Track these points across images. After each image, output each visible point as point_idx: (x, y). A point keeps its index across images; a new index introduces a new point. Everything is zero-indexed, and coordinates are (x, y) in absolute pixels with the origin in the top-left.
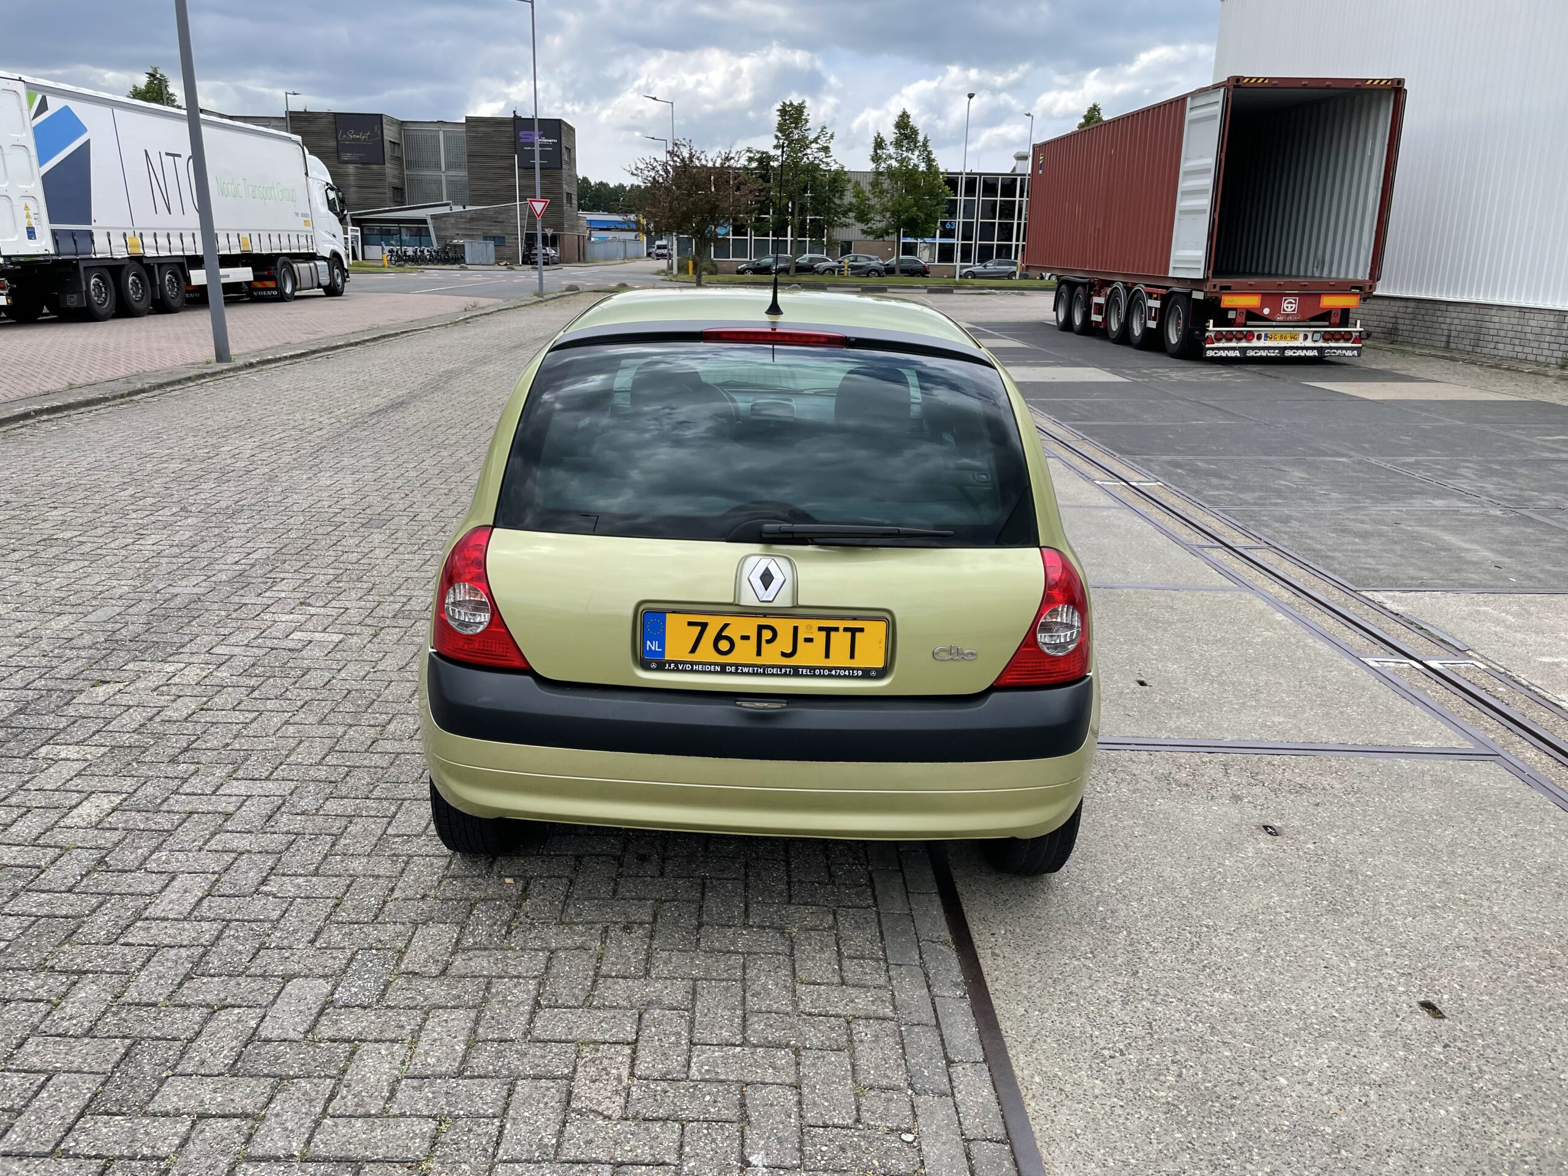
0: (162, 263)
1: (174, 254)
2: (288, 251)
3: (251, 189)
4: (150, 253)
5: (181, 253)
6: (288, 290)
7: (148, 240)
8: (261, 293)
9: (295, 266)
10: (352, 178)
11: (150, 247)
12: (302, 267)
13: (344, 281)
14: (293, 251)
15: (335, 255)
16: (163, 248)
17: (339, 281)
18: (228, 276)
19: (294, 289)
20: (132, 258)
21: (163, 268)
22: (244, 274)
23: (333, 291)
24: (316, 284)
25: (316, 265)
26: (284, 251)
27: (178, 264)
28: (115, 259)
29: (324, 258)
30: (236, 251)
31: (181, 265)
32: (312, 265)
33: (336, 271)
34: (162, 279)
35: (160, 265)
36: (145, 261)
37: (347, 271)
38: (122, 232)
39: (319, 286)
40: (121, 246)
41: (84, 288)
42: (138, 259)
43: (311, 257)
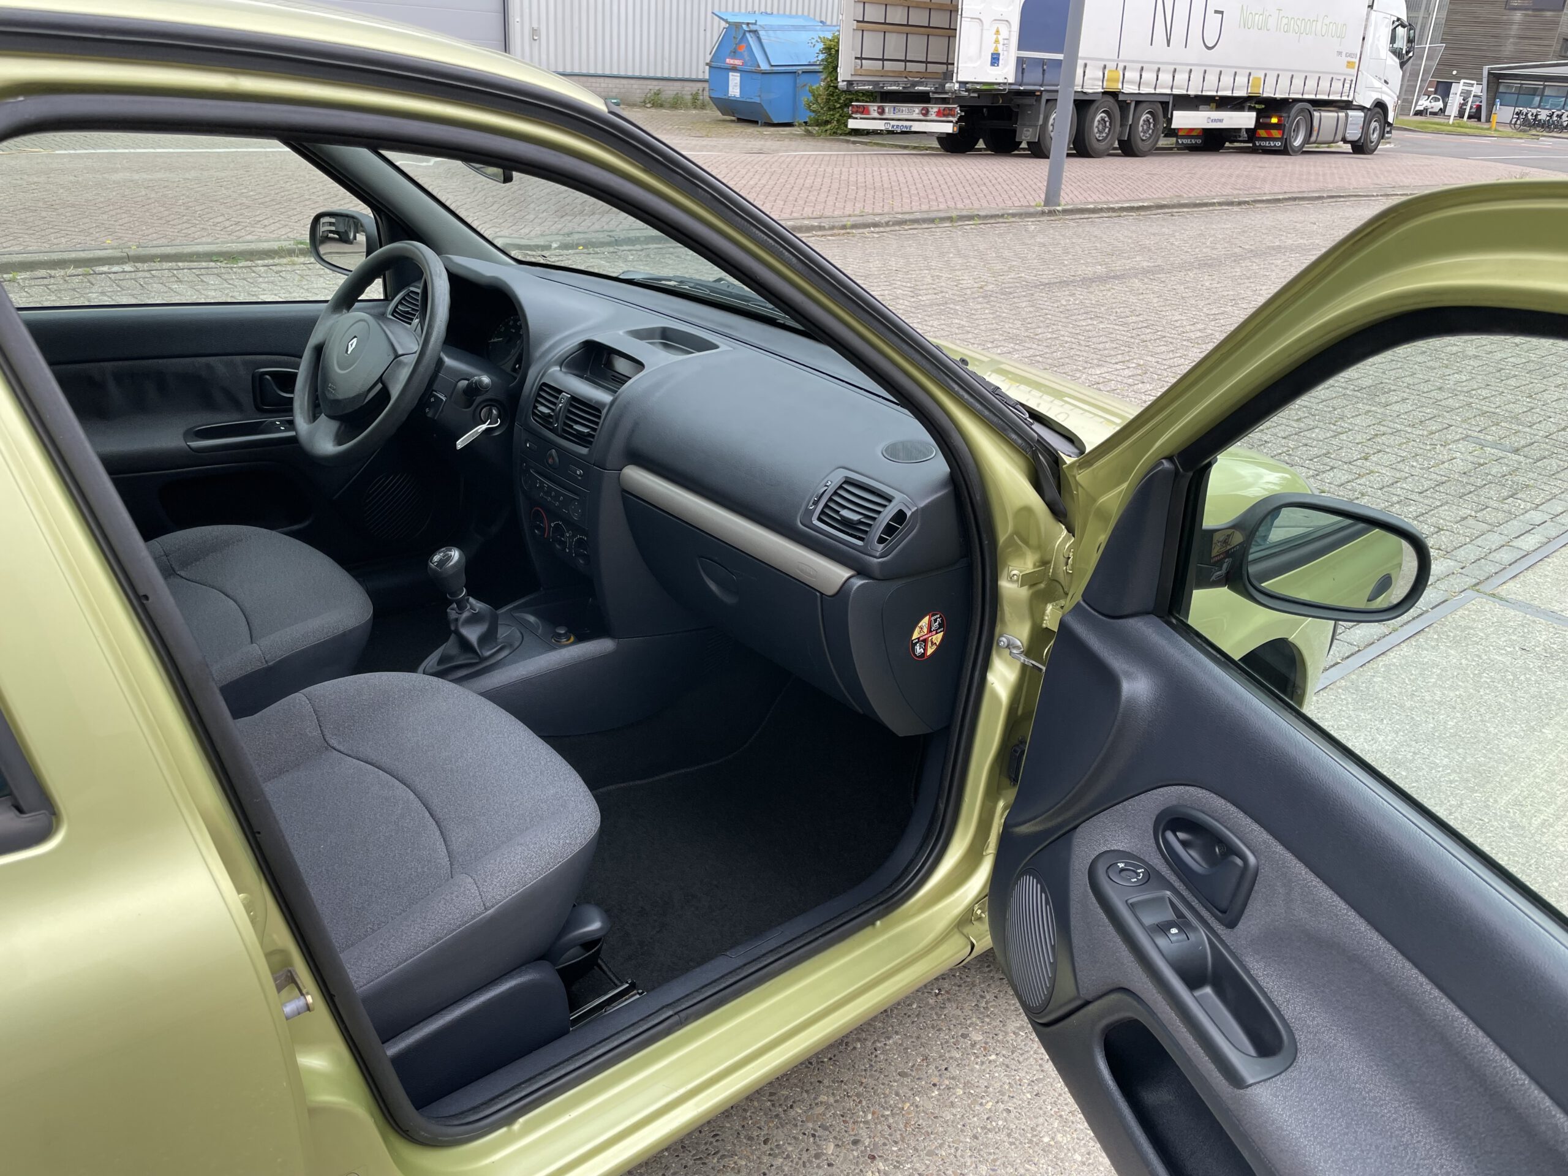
0: (1140, 101)
1: (1158, 91)
2: (1312, 97)
3: (1285, 21)
4: (1130, 88)
5: (1168, 91)
6: (1297, 143)
7: (1132, 75)
8: (1263, 143)
9: (1316, 114)
10: (1515, 27)
11: (1131, 82)
12: (1326, 118)
13: (1382, 136)
14: (1319, 97)
15: (1380, 106)
16: (1148, 85)
17: (1375, 137)
18: (1221, 121)
19: (1307, 141)
20: (1105, 93)
21: (1142, 107)
22: (1245, 120)
23: (1360, 148)
24: (1339, 137)
25: (1347, 116)
26: (1306, 96)
27: (1162, 103)
28: (1085, 93)
29: (1362, 108)
30: (1242, 93)
31: (1164, 105)
32: (1342, 115)
33: (1374, 124)
34: (1136, 119)
35: (1138, 103)
36: (1121, 98)
37: (1390, 125)
38: (1102, 64)
39: (1345, 140)
40: (1098, 79)
41: (1041, 122)
42: (1114, 95)
43: (1346, 105)
